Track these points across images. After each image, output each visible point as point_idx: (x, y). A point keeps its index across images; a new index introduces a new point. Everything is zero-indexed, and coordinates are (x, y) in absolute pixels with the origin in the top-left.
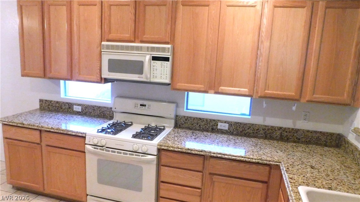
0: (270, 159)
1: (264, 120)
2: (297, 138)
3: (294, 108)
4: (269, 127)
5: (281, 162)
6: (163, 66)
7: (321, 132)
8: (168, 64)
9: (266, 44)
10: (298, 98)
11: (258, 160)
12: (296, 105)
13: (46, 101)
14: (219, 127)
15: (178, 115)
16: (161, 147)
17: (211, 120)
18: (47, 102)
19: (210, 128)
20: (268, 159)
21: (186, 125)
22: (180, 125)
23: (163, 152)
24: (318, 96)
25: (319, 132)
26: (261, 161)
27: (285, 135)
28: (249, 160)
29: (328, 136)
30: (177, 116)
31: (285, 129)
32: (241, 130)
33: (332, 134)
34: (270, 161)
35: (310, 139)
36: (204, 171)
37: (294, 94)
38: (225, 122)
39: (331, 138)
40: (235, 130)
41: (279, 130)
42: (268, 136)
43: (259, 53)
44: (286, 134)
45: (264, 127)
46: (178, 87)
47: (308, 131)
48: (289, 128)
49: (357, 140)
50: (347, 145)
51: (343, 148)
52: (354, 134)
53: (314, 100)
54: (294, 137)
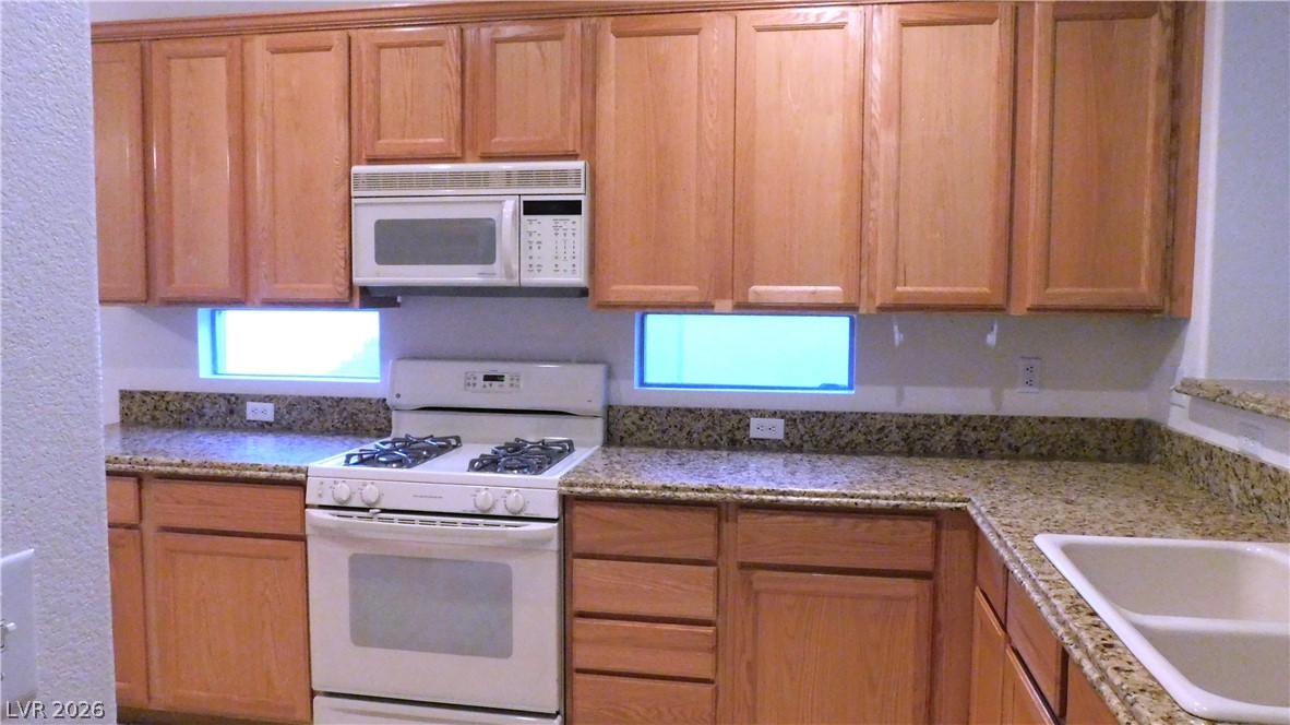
0: (935, 494)
1: (900, 397)
2: (1010, 446)
3: (991, 339)
4: (918, 419)
5: (970, 500)
6: (561, 232)
7: (1083, 419)
8: (577, 224)
9: (887, 139)
10: (999, 300)
11: (895, 498)
12: (996, 327)
13: (146, 393)
14: (754, 433)
15: (614, 402)
16: (571, 489)
17: (725, 413)
18: (148, 399)
19: (724, 438)
20: (927, 494)
21: (643, 436)
22: (622, 438)
23: (578, 509)
24: (1064, 292)
25: (1076, 419)
26: (904, 502)
27: (970, 441)
28: (868, 501)
29: (1107, 429)
30: (609, 408)
31: (969, 418)
32: (827, 435)
33: (1118, 424)
34: (934, 499)
35: (1052, 444)
36: (720, 562)
37: (986, 290)
38: (774, 414)
39: (1118, 436)
40: (806, 437)
41: (951, 424)
42: (918, 447)
43: (866, 170)
44: (973, 435)
45: (901, 420)
46: (613, 299)
47: (1043, 420)
48: (981, 417)
49: (1194, 418)
50: (1168, 445)
51: (1157, 457)
52: (1185, 399)
53: (1049, 303)
54: (1000, 443)
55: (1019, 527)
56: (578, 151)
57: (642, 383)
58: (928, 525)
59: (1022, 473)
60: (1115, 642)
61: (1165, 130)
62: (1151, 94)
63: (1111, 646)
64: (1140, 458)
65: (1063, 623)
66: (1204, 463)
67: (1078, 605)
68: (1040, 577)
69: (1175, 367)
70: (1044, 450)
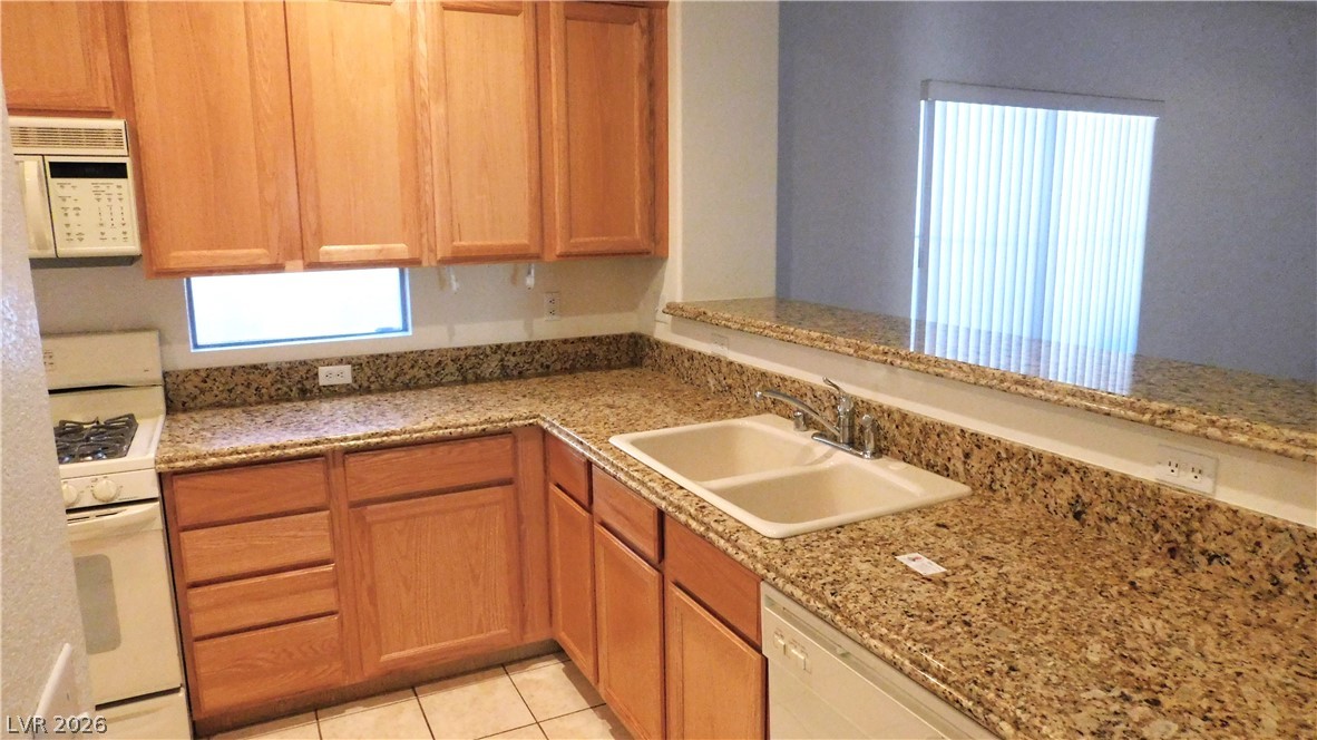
0: (511, 415)
1: (452, 334)
2: (542, 365)
3: (530, 281)
4: (469, 352)
5: (541, 416)
6: (104, 197)
7: (593, 338)
8: (125, 186)
9: (437, 111)
10: (534, 250)
11: (481, 423)
12: (533, 272)
14: (323, 381)
15: (169, 368)
16: (172, 465)
17: (293, 366)
19: (294, 389)
20: (506, 416)
21: (209, 398)
22: (184, 404)
23: (180, 483)
24: (586, 241)
25: (589, 338)
26: (489, 426)
27: (511, 365)
28: (460, 430)
29: (611, 343)
30: (165, 374)
31: (510, 346)
32: (391, 375)
33: (617, 338)
34: (512, 420)
35: (573, 360)
36: (332, 506)
37: (526, 240)
38: (341, 361)
39: (618, 348)
40: (373, 379)
41: (496, 353)
42: (470, 376)
43: (420, 138)
44: (512, 359)
45: (455, 354)
46: (173, 265)
47: (565, 341)
48: (519, 344)
49: (675, 331)
50: (657, 351)
51: (649, 361)
52: (668, 318)
53: (575, 250)
54: (535, 364)
55: (591, 433)
56: (113, 108)
57: (196, 346)
58: (507, 441)
59: (563, 384)
60: (705, 504)
61: (646, 113)
62: (636, 86)
63: (704, 507)
64: (635, 362)
65: (664, 498)
66: (687, 364)
67: (668, 484)
68: (631, 469)
69: (657, 295)
70: (568, 366)
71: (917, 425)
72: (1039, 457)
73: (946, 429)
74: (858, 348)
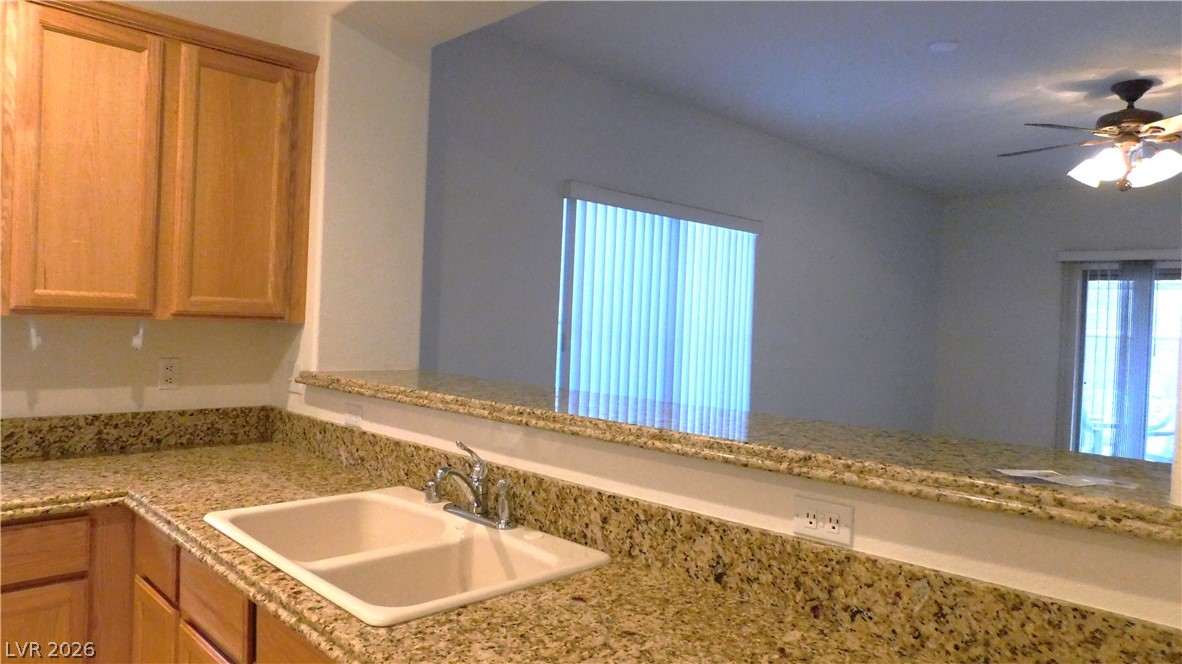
0: (89, 493)
3: (137, 341)
4: (55, 422)
5: (127, 493)
7: (217, 410)
9: (25, 138)
10: (145, 306)
11: (44, 504)
12: (141, 331)
20: (81, 494)
24: (202, 300)
25: (212, 410)
26: (55, 507)
27: (111, 439)
29: (238, 416)
31: (111, 417)
33: (245, 412)
34: (88, 499)
35: (191, 434)
37: (132, 295)
39: (247, 422)
41: (92, 424)
42: (54, 450)
44: (115, 433)
45: (36, 424)
47: (182, 413)
48: (123, 415)
49: (309, 401)
50: (289, 425)
51: (281, 436)
52: (302, 387)
53: (194, 310)
54: (142, 438)
55: (185, 510)
58: (82, 526)
59: (170, 461)
60: (302, 588)
61: (286, 174)
62: (276, 145)
63: (300, 592)
64: (265, 438)
65: (253, 584)
66: (319, 437)
67: (261, 566)
68: (221, 550)
69: (292, 364)
70: (184, 440)
71: (554, 490)
72: (677, 516)
73: (583, 493)
74: (493, 409)
